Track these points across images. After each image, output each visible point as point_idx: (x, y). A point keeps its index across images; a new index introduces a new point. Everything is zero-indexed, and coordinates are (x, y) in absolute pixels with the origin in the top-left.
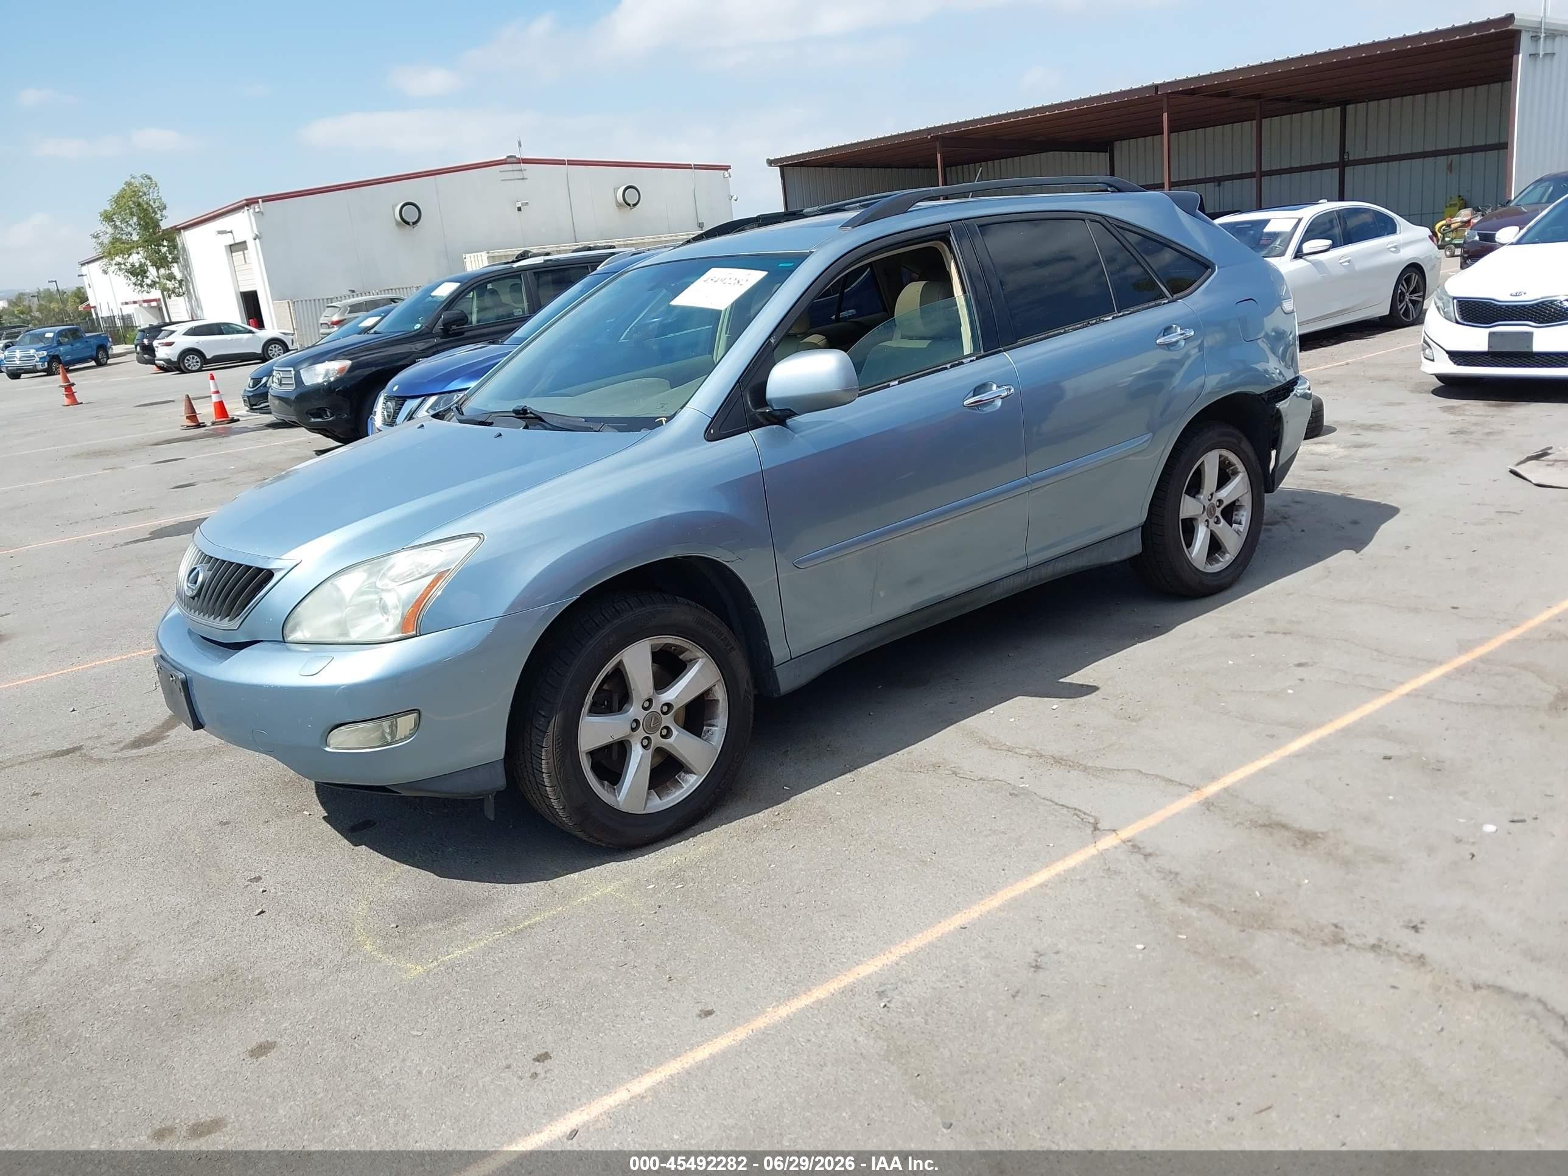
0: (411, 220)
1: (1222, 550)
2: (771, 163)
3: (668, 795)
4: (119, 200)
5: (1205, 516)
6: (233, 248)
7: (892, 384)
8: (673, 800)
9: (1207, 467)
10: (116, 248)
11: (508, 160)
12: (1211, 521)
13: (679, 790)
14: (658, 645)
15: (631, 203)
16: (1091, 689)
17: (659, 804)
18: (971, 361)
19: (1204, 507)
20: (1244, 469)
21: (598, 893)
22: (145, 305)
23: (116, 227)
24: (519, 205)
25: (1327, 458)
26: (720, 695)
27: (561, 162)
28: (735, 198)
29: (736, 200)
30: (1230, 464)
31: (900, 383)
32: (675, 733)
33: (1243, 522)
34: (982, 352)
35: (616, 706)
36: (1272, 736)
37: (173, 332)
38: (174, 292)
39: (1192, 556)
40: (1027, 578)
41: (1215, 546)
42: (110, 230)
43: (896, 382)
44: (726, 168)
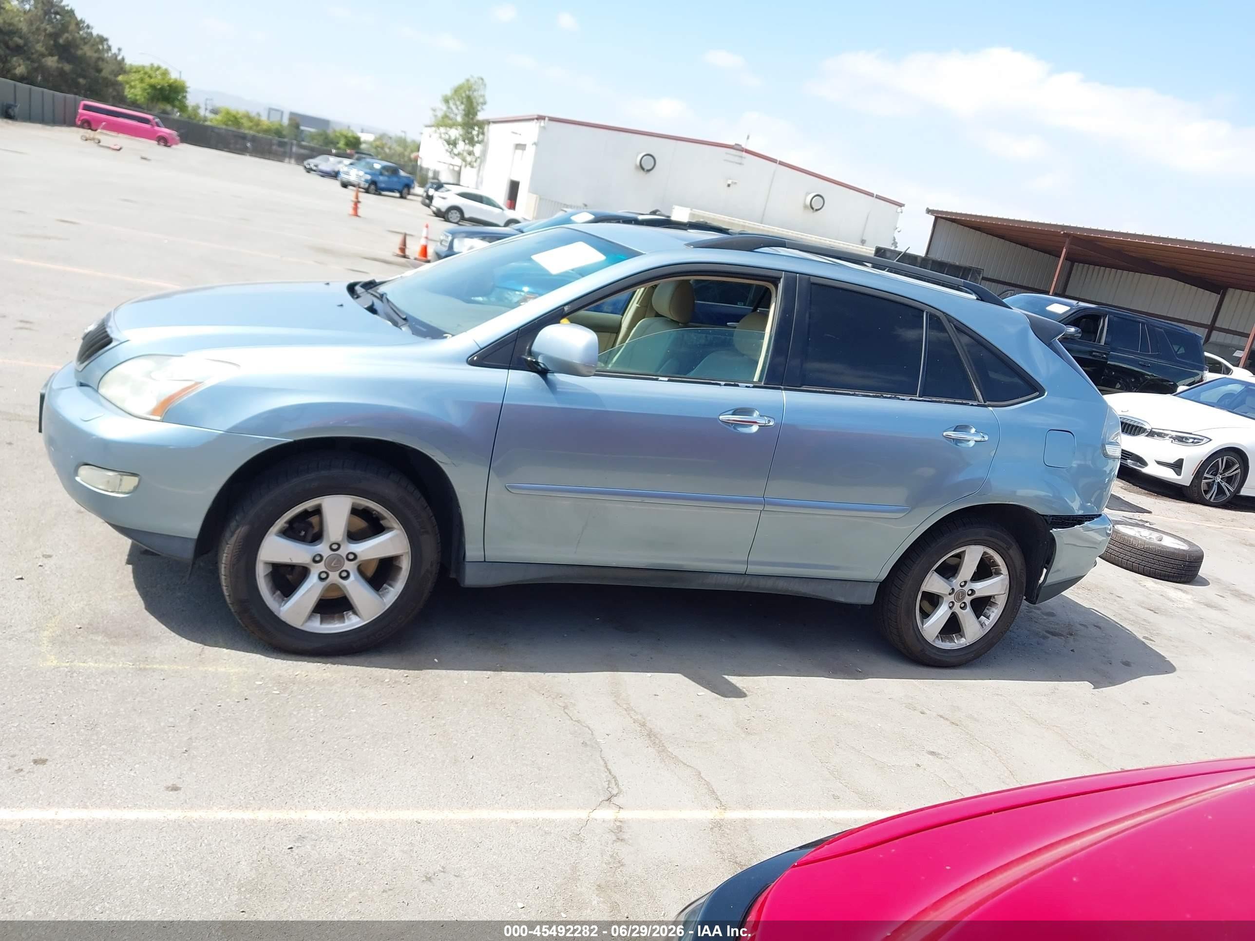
0: (647, 167)
1: (961, 633)
2: (929, 211)
3: (329, 623)
4: (457, 91)
5: (952, 598)
6: (520, 147)
7: (661, 378)
8: (331, 629)
9: (967, 558)
10: (445, 122)
11: (736, 146)
12: (957, 605)
13: (341, 623)
14: (359, 505)
15: (815, 208)
16: (739, 693)
17: (317, 626)
18: (747, 387)
19: (953, 589)
20: (1007, 573)
21: (223, 670)
22: (451, 167)
23: (449, 108)
24: (729, 182)
25: (1171, 604)
26: (405, 565)
27: (774, 161)
28: (898, 230)
29: (899, 232)
30: (994, 564)
31: (669, 381)
32: (352, 577)
33: (991, 618)
34: (763, 383)
35: (309, 538)
36: (836, 797)
37: (448, 190)
38: (470, 164)
39: (924, 626)
40: (744, 582)
41: (953, 626)
42: (444, 108)
43: (666, 379)
44: (901, 205)
